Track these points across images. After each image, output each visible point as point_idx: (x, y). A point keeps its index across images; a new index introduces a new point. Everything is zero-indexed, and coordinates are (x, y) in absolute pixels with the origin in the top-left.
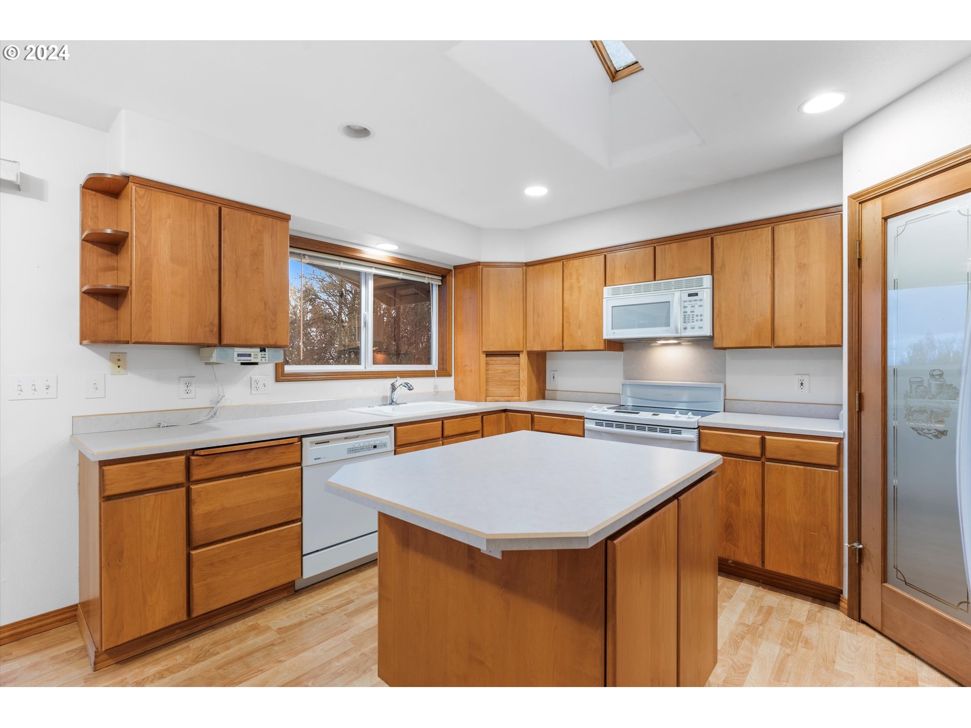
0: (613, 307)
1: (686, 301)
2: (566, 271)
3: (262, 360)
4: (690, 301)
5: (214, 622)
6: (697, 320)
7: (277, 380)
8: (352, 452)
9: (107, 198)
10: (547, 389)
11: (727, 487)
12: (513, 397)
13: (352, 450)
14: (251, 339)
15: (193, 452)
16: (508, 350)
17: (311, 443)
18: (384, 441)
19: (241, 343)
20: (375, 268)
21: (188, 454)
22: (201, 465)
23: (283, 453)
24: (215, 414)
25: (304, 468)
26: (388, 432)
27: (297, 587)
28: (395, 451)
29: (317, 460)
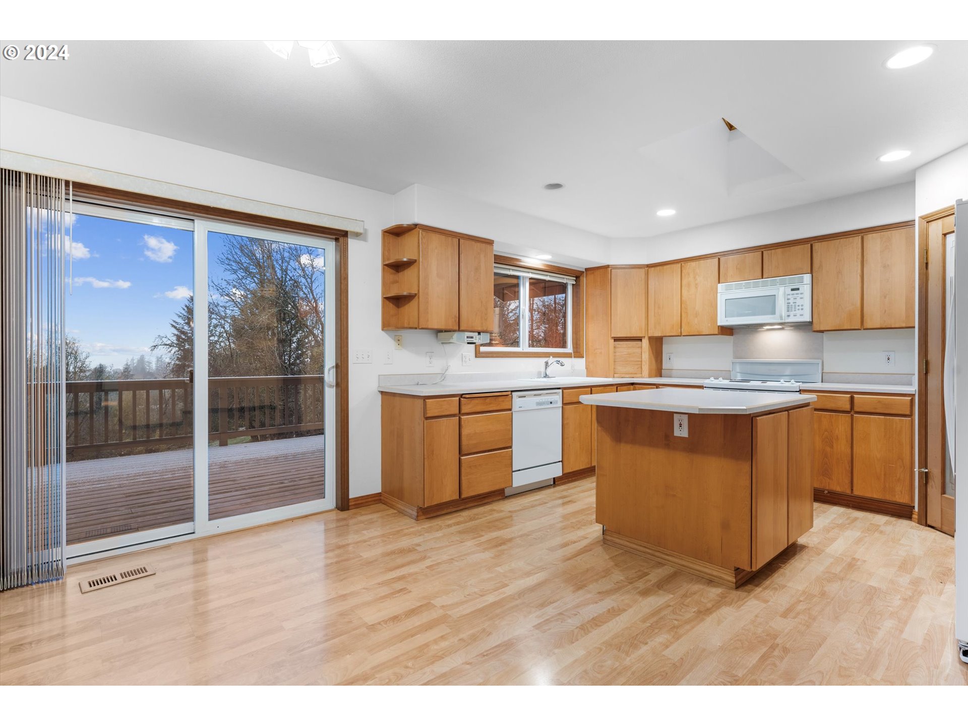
0: (726, 300)
1: (789, 295)
2: (684, 271)
3: (479, 341)
4: (793, 294)
5: (468, 506)
6: (799, 309)
7: (475, 356)
9: (394, 236)
10: (663, 368)
11: (823, 434)
12: (636, 374)
13: (539, 404)
14: (475, 327)
15: (461, 395)
16: (632, 336)
17: (517, 396)
18: (556, 400)
19: (470, 329)
20: (532, 273)
21: (459, 397)
22: (465, 404)
23: (503, 401)
24: (445, 378)
25: (513, 413)
26: (558, 393)
27: (507, 494)
28: (562, 407)
29: (520, 408)
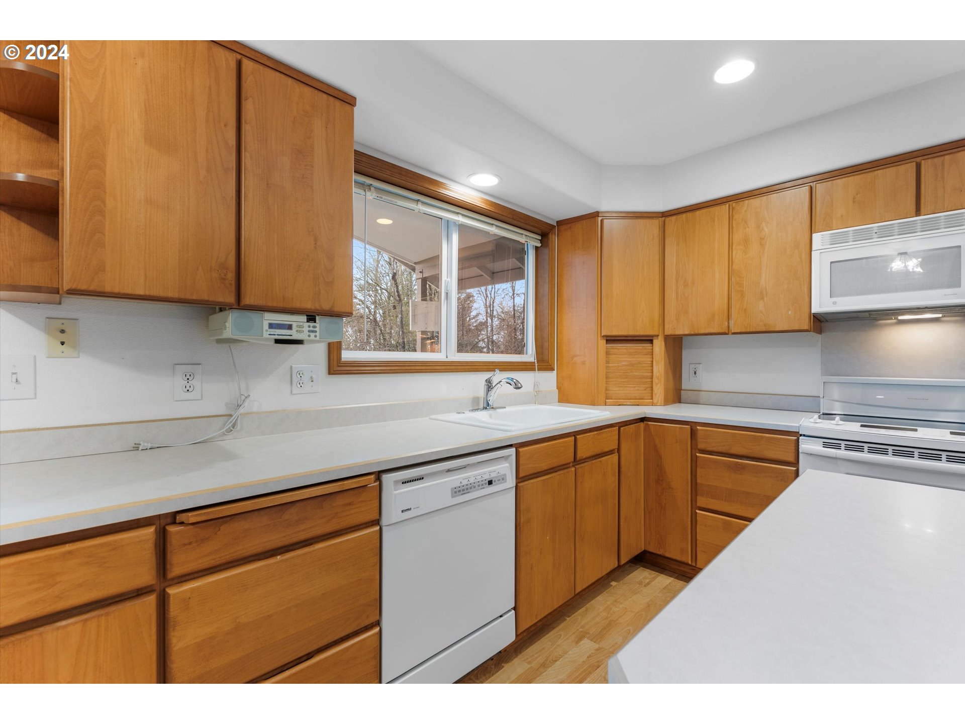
0: (832, 263)
2: (735, 217)
3: (309, 336)
7: (331, 371)
8: (458, 493)
10: (683, 387)
12: (643, 399)
13: (459, 491)
14: (293, 298)
15: (173, 517)
16: (637, 334)
17: (396, 482)
18: (502, 473)
19: (275, 304)
21: (163, 522)
22: (190, 544)
23: (350, 504)
24: (234, 426)
25: (384, 529)
26: (505, 458)
28: (516, 487)
29: (405, 513)
